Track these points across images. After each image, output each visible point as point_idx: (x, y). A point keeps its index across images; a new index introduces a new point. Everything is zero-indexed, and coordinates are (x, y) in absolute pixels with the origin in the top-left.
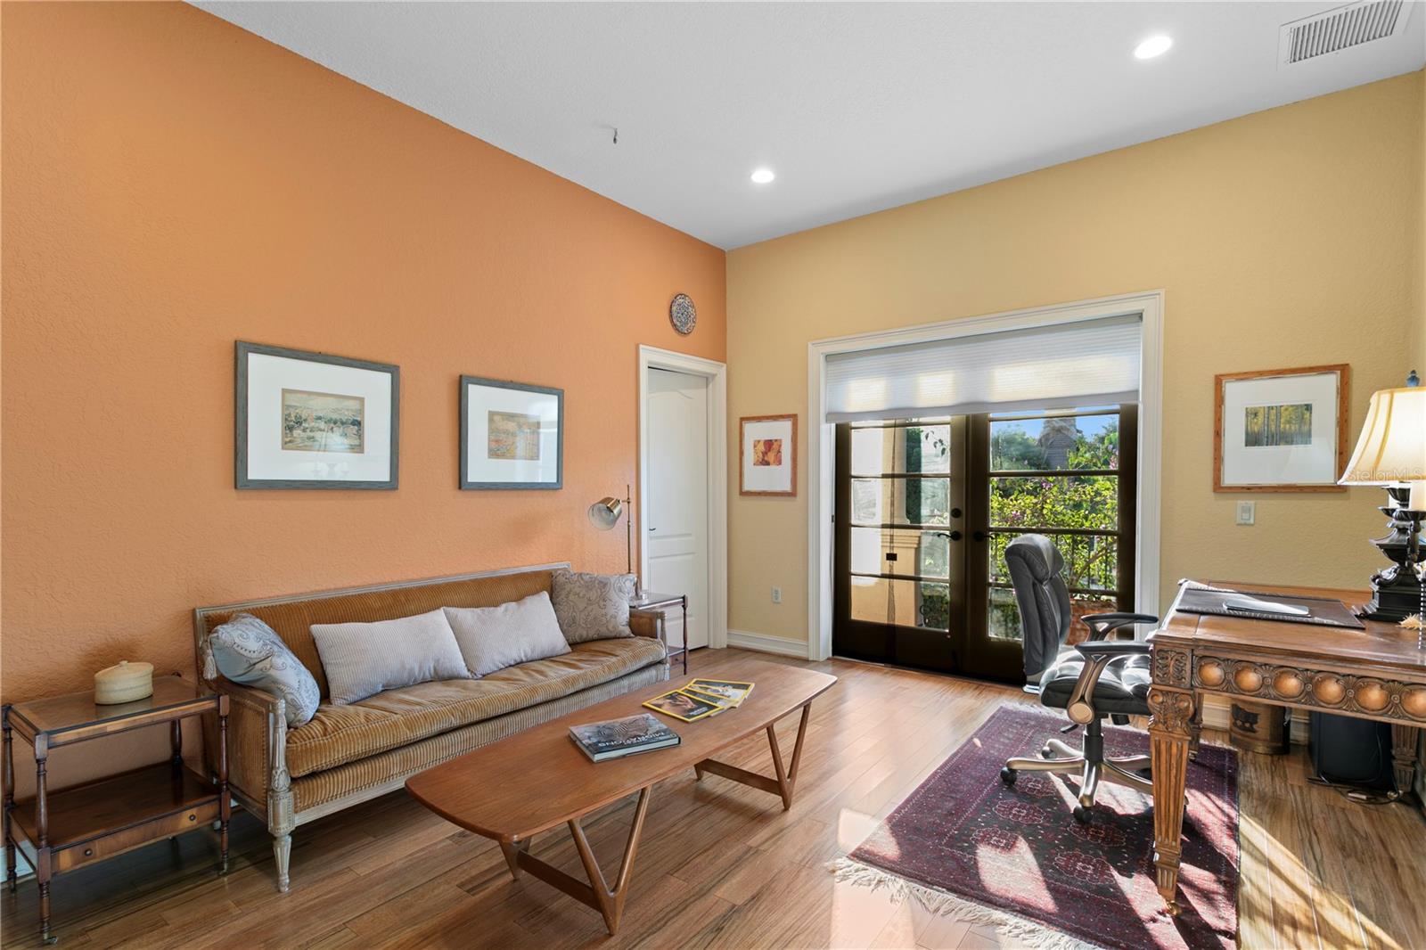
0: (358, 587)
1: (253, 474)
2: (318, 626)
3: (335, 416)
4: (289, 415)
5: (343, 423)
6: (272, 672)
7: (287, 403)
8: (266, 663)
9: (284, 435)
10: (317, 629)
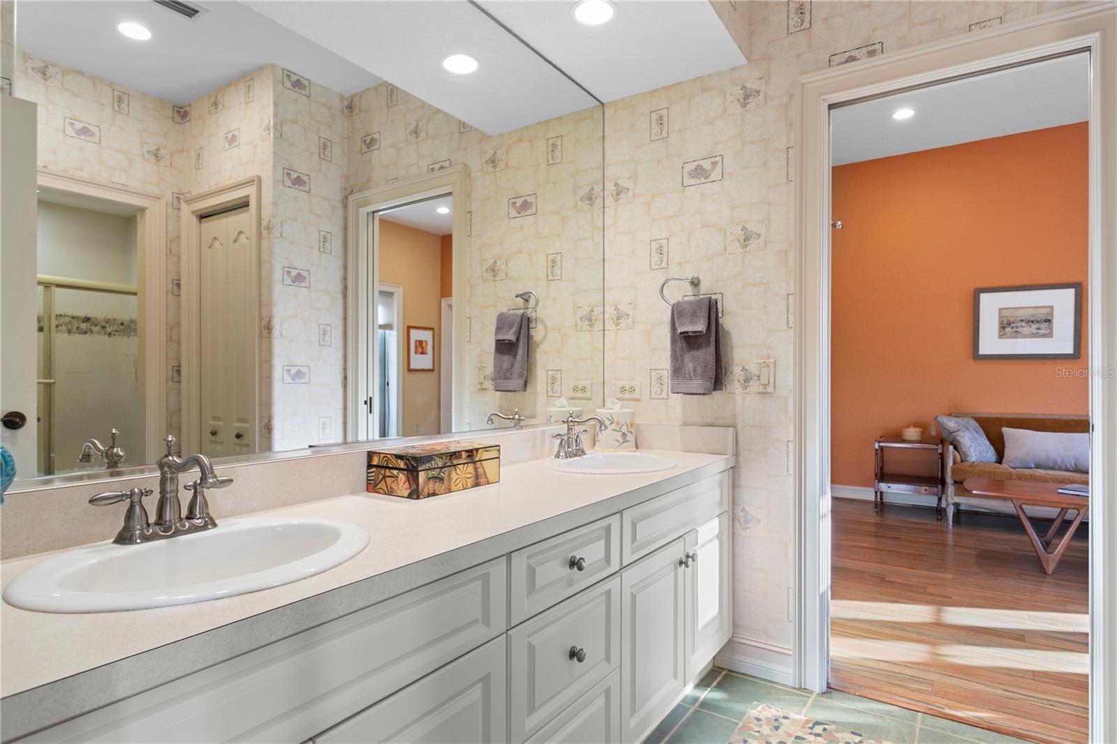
0: (1045, 415)
1: (981, 352)
2: (1006, 429)
3: (1032, 319)
4: (1003, 321)
5: (1038, 322)
6: (958, 438)
7: (1002, 315)
8: (956, 434)
9: (1000, 331)
10: (1005, 430)
